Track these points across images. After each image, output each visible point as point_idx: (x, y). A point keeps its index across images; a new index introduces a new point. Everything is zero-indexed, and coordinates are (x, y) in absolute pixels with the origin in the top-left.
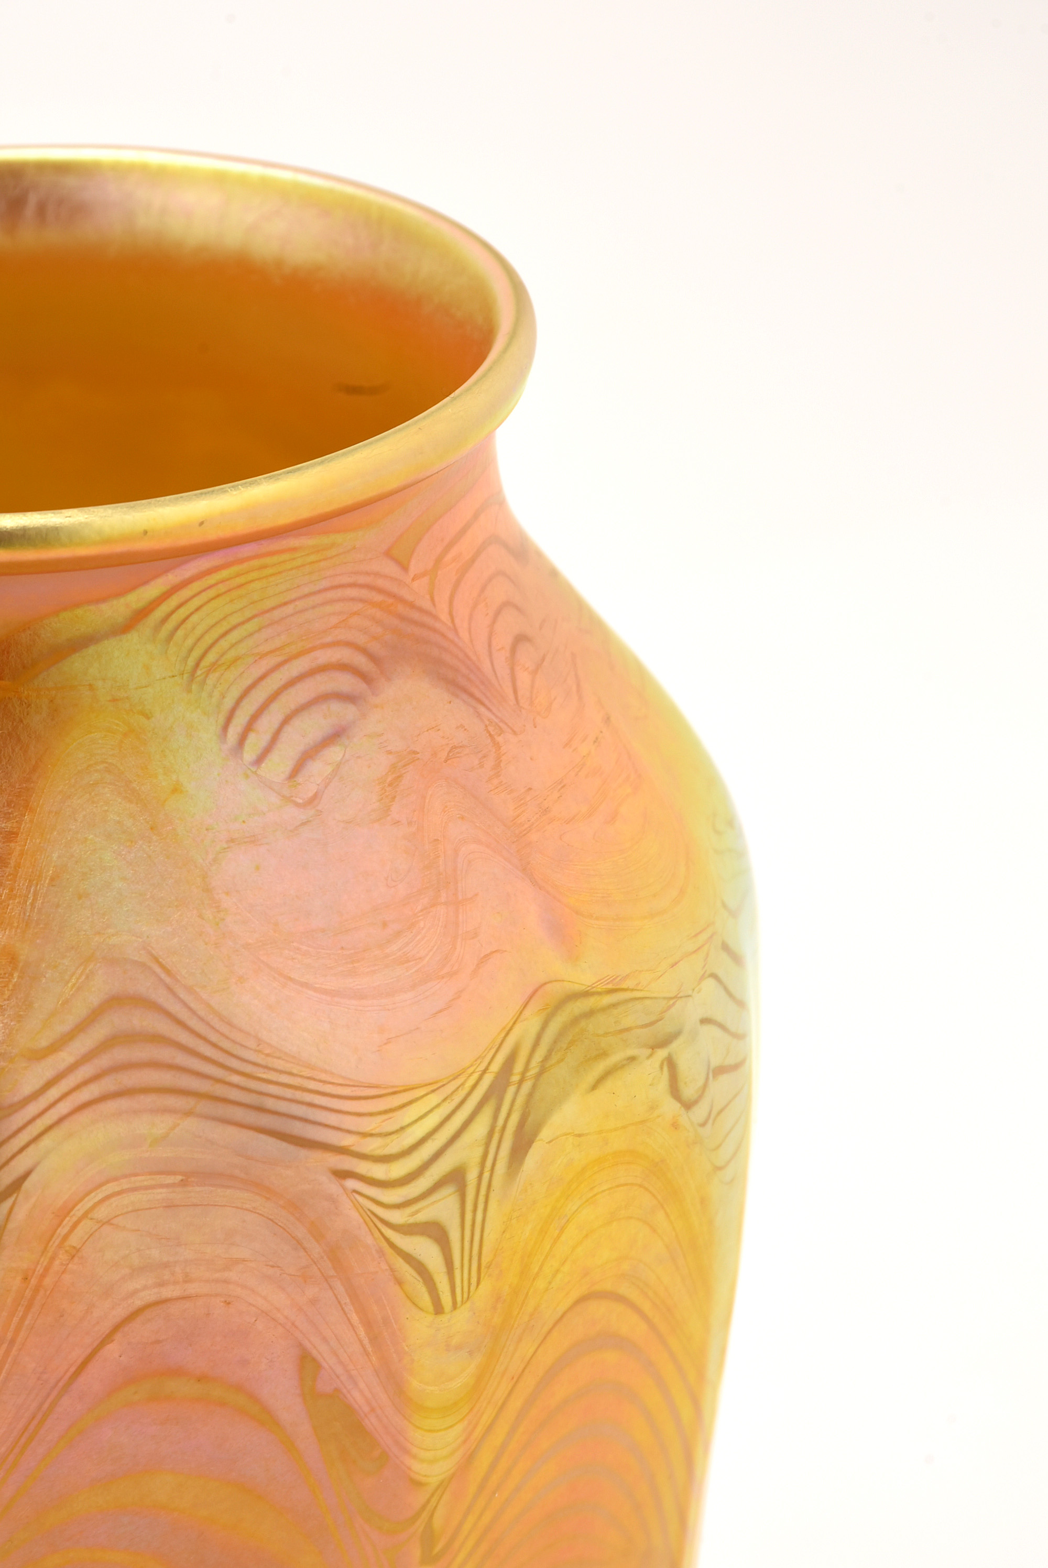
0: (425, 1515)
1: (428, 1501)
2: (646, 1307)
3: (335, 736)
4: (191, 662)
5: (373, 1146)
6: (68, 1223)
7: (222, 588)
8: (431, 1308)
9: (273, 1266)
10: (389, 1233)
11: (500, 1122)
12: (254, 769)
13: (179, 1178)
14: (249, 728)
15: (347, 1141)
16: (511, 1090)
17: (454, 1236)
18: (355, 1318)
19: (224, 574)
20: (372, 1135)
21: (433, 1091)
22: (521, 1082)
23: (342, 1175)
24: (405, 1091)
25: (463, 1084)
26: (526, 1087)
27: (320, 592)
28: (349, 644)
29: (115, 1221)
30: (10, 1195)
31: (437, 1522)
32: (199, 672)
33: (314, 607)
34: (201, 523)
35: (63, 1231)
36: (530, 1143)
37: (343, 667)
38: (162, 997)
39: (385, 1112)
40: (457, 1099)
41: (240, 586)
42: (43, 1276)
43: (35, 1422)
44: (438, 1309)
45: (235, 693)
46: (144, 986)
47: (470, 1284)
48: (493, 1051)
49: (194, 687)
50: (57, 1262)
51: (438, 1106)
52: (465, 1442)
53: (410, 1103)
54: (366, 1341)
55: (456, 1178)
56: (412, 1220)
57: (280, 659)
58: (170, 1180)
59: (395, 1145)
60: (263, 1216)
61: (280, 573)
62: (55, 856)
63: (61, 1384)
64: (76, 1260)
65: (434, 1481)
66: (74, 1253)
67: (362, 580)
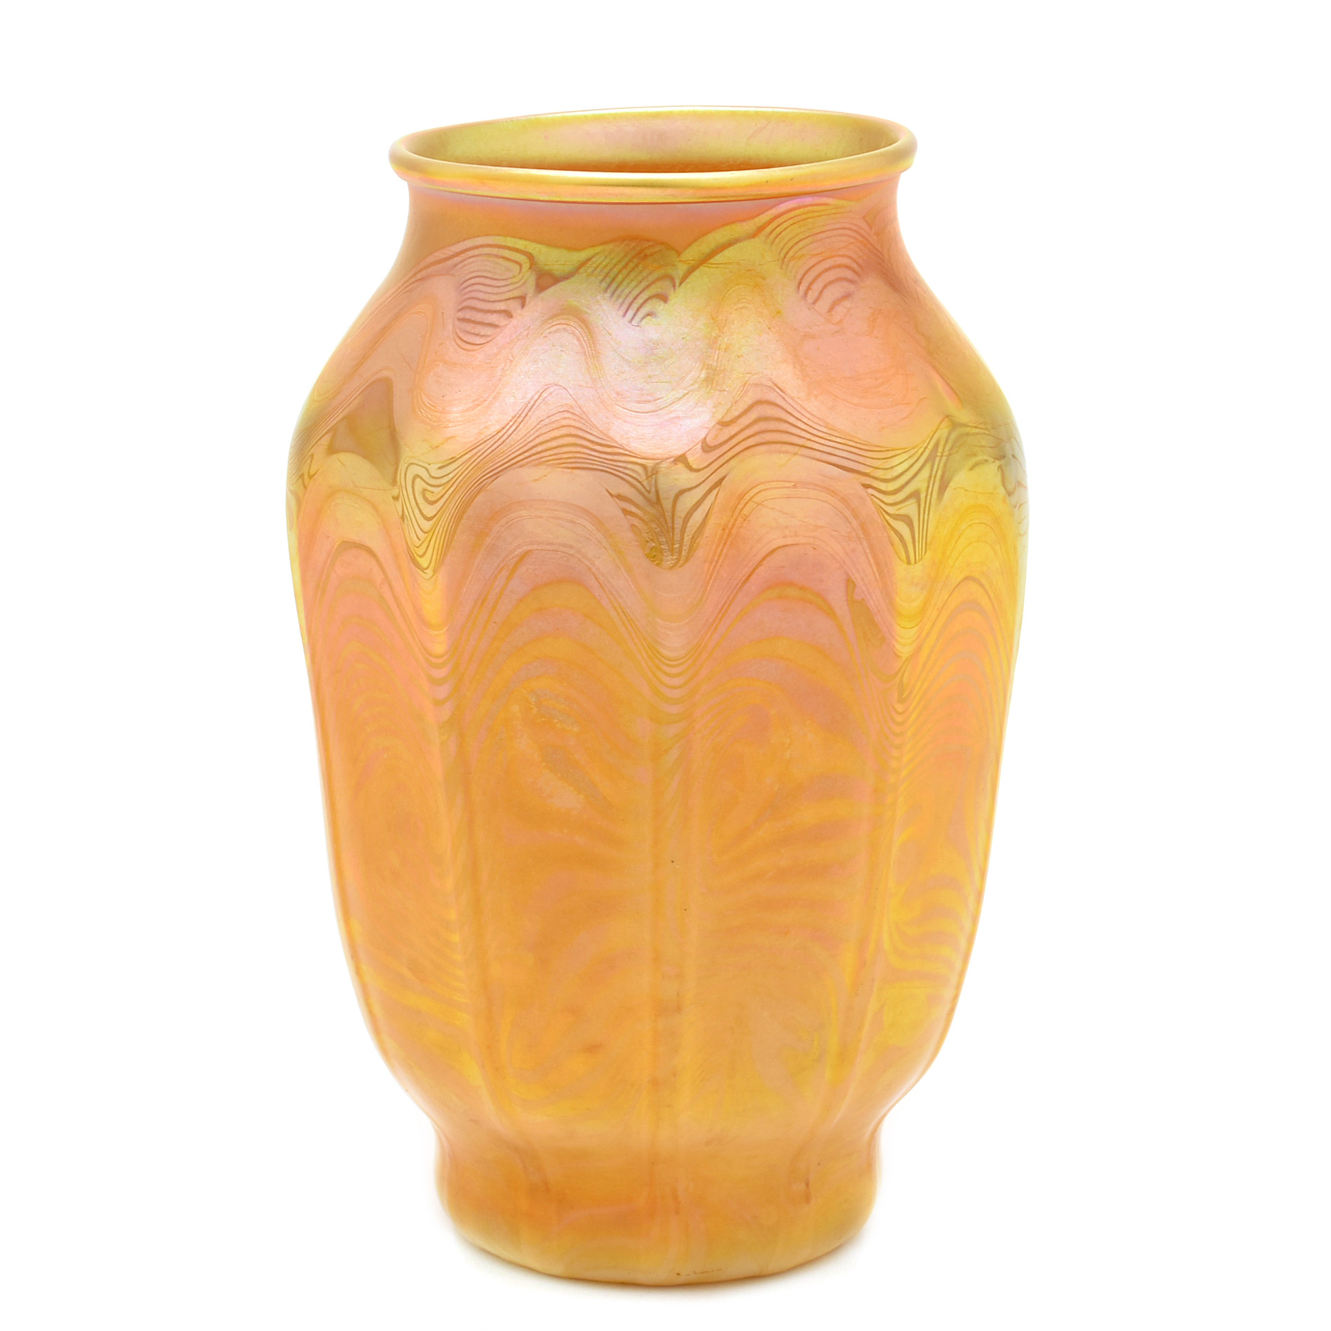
0: (900, 674)
1: (902, 667)
2: (992, 595)
3: (847, 296)
4: (782, 255)
5: (879, 474)
6: (743, 502)
7: (796, 220)
8: (905, 561)
9: (835, 531)
10: (887, 517)
11: (934, 473)
12: (813, 306)
13: (793, 484)
14: (809, 288)
15: (868, 470)
16: (938, 459)
17: (916, 524)
18: (872, 561)
19: (798, 212)
20: (879, 468)
21: (905, 452)
22: (942, 456)
23: (866, 486)
24: (893, 450)
25: (917, 451)
26: (944, 459)
27: (836, 229)
28: (849, 257)
29: (763, 503)
30: (717, 487)
31: (905, 680)
32: (786, 260)
33: (835, 236)
34: (792, 179)
35: (740, 506)
36: (947, 487)
37: (847, 267)
38: (779, 401)
39: (884, 459)
40: (915, 458)
41: (804, 220)
42: (732, 528)
43: (726, 606)
44: (909, 563)
45: (801, 272)
46: (772, 396)
47: (922, 552)
48: (929, 440)
49: (784, 267)
50: (738, 522)
51: (907, 460)
52: (918, 637)
53: (895, 456)
54: (877, 574)
55: (915, 495)
56: (897, 513)
57: (821, 259)
58: (788, 485)
59: (889, 475)
60: (830, 504)
61: (820, 216)
62: (726, 339)
63: (738, 587)
64: (746, 521)
65: (904, 656)
66: (746, 518)
67: (854, 228)
